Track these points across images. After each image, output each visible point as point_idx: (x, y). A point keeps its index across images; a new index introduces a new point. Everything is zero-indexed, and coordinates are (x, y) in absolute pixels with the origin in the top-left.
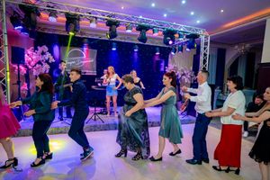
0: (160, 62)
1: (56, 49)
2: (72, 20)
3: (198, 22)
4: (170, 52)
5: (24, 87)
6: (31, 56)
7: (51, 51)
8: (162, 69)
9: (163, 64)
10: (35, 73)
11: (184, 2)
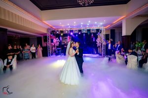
0: (93, 38)
1: (61, 38)
2: (62, 32)
3: (101, 24)
4: (97, 36)
5: (54, 48)
6: (55, 40)
7: (59, 39)
8: (94, 41)
9: (94, 39)
10: (56, 45)
11: (89, 22)
